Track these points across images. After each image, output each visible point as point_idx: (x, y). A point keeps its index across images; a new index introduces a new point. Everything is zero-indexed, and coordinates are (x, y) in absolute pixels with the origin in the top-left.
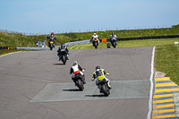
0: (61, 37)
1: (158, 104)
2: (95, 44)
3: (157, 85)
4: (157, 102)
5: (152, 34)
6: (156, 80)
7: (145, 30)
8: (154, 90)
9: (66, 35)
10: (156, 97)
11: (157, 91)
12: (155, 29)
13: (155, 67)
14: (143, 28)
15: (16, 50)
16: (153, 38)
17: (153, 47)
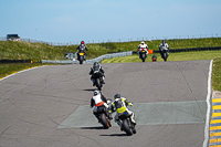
0: (97, 48)
1: (217, 131)
2: (142, 55)
3: (215, 108)
4: (215, 128)
5: (209, 44)
6: (214, 101)
7: (200, 40)
8: (211, 114)
9: (103, 45)
10: (213, 122)
11: (215, 115)
12: (213, 39)
13: (212, 85)
14: (198, 37)
15: (40, 63)
16: (210, 49)
17: (209, 60)
